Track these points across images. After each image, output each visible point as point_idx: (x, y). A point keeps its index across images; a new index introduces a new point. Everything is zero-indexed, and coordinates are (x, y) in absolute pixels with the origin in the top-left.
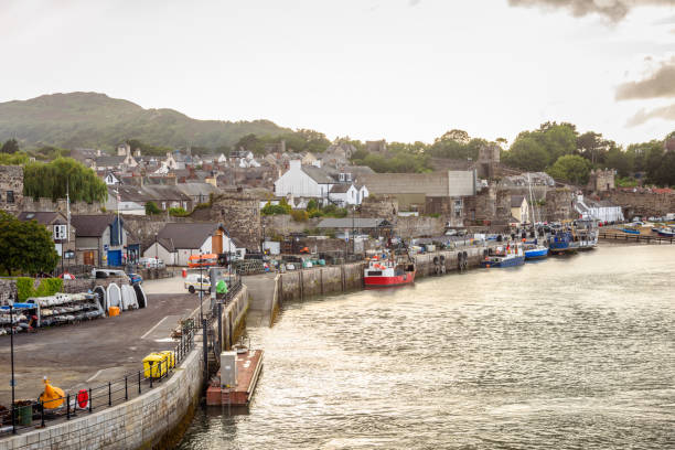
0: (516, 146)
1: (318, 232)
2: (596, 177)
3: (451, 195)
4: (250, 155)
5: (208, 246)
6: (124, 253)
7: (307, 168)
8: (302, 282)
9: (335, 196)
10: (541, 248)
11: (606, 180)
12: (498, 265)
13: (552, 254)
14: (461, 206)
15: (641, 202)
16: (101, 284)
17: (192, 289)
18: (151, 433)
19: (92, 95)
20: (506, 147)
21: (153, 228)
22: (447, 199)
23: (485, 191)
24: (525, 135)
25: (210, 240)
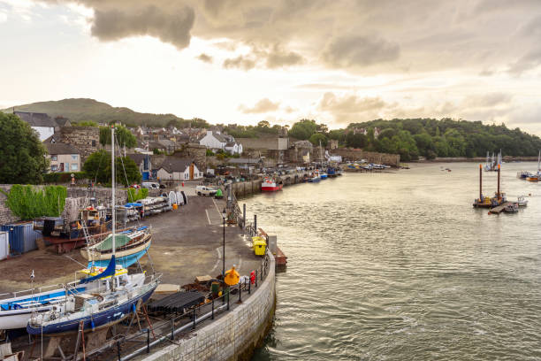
0: (294, 128)
1: (229, 165)
2: (330, 143)
3: (280, 149)
4: (176, 129)
5: (187, 171)
6: (150, 174)
8: (237, 189)
9: (228, 148)
10: (325, 174)
11: (334, 145)
12: (311, 182)
13: (329, 176)
14: (283, 154)
15: (350, 154)
16: (165, 191)
17: (199, 193)
20: (290, 128)
21: (158, 161)
22: (278, 151)
23: (293, 148)
24: (296, 124)
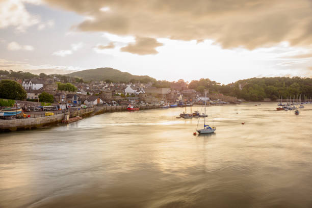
6: (77, 101)
7: (132, 87)
9: (137, 93)
14: (165, 96)
18: (42, 123)
19: (110, 68)
22: (162, 94)
25: (96, 100)
